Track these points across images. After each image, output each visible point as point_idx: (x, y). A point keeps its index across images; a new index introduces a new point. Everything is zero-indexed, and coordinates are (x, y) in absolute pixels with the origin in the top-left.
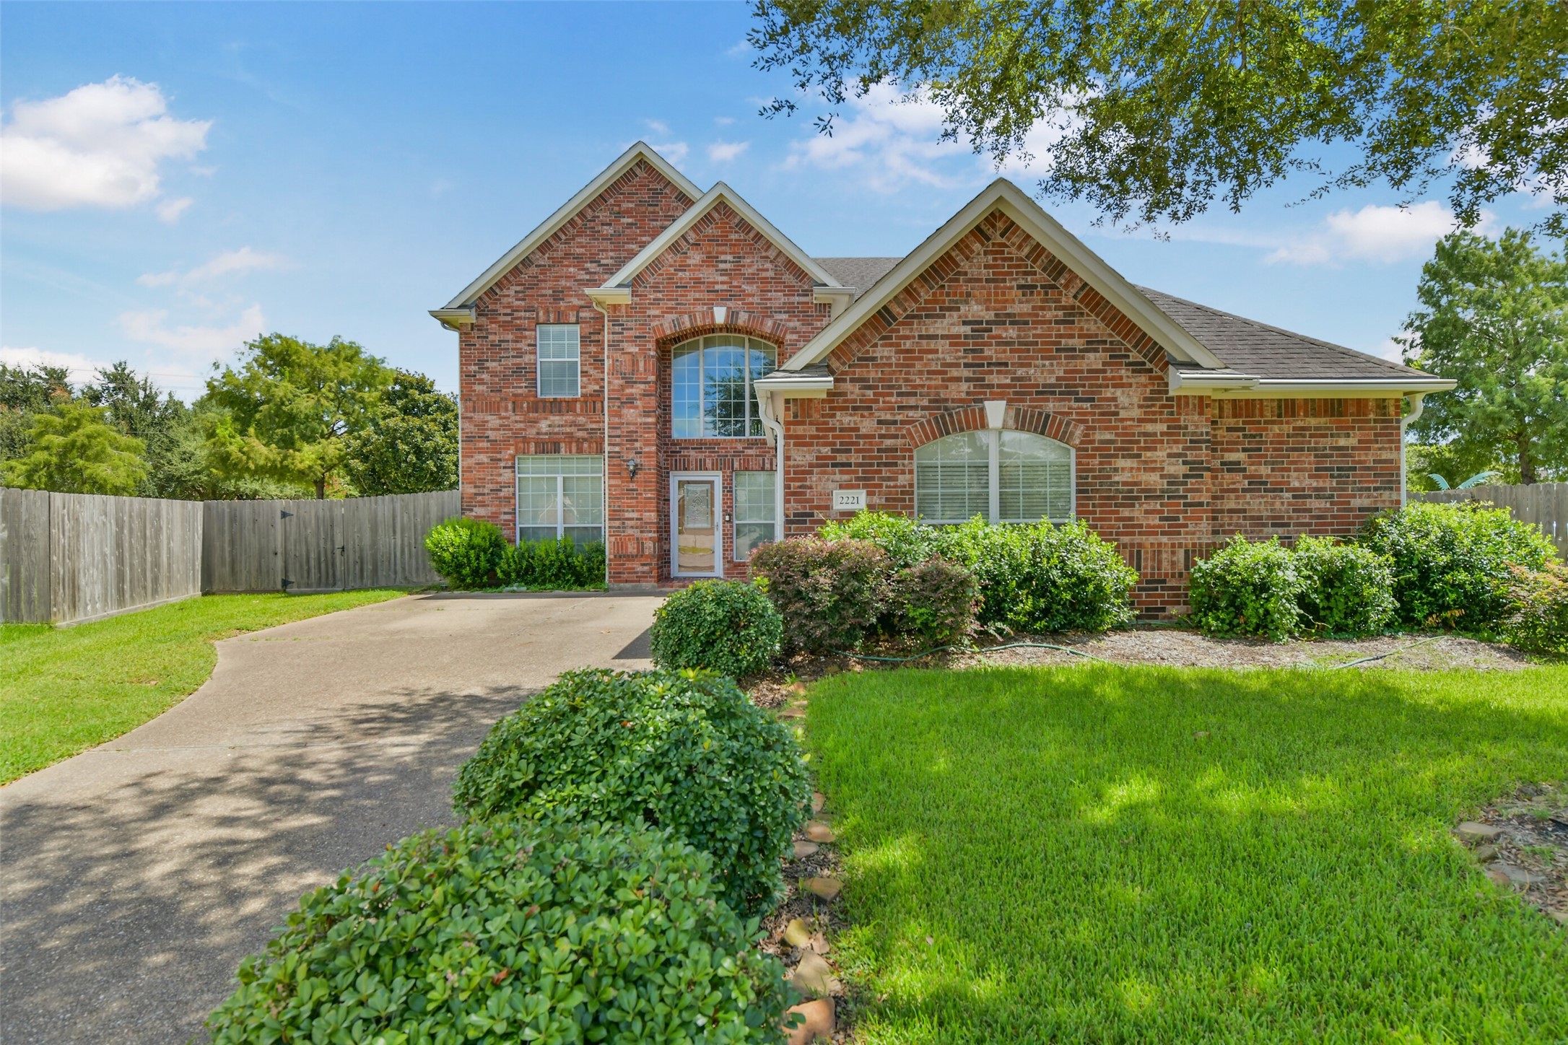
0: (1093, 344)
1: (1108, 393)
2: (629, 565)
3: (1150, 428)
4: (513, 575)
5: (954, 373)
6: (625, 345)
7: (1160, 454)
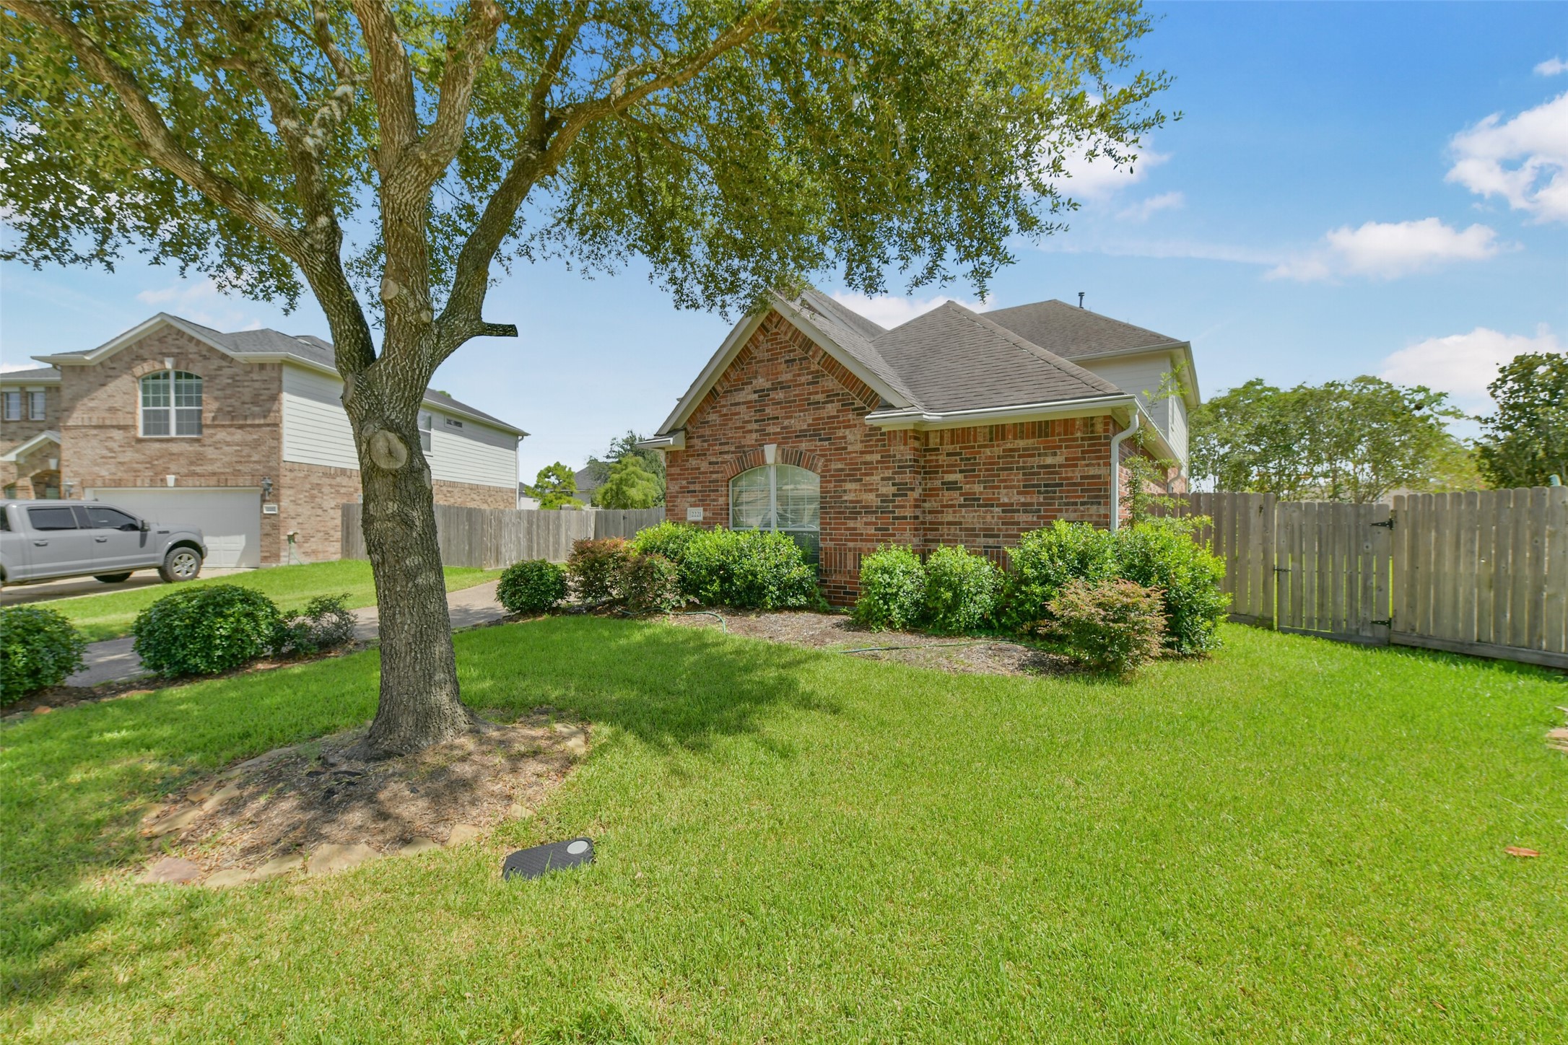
0: (831, 397)
1: (840, 433)
3: (868, 458)
5: (749, 427)
7: (876, 478)
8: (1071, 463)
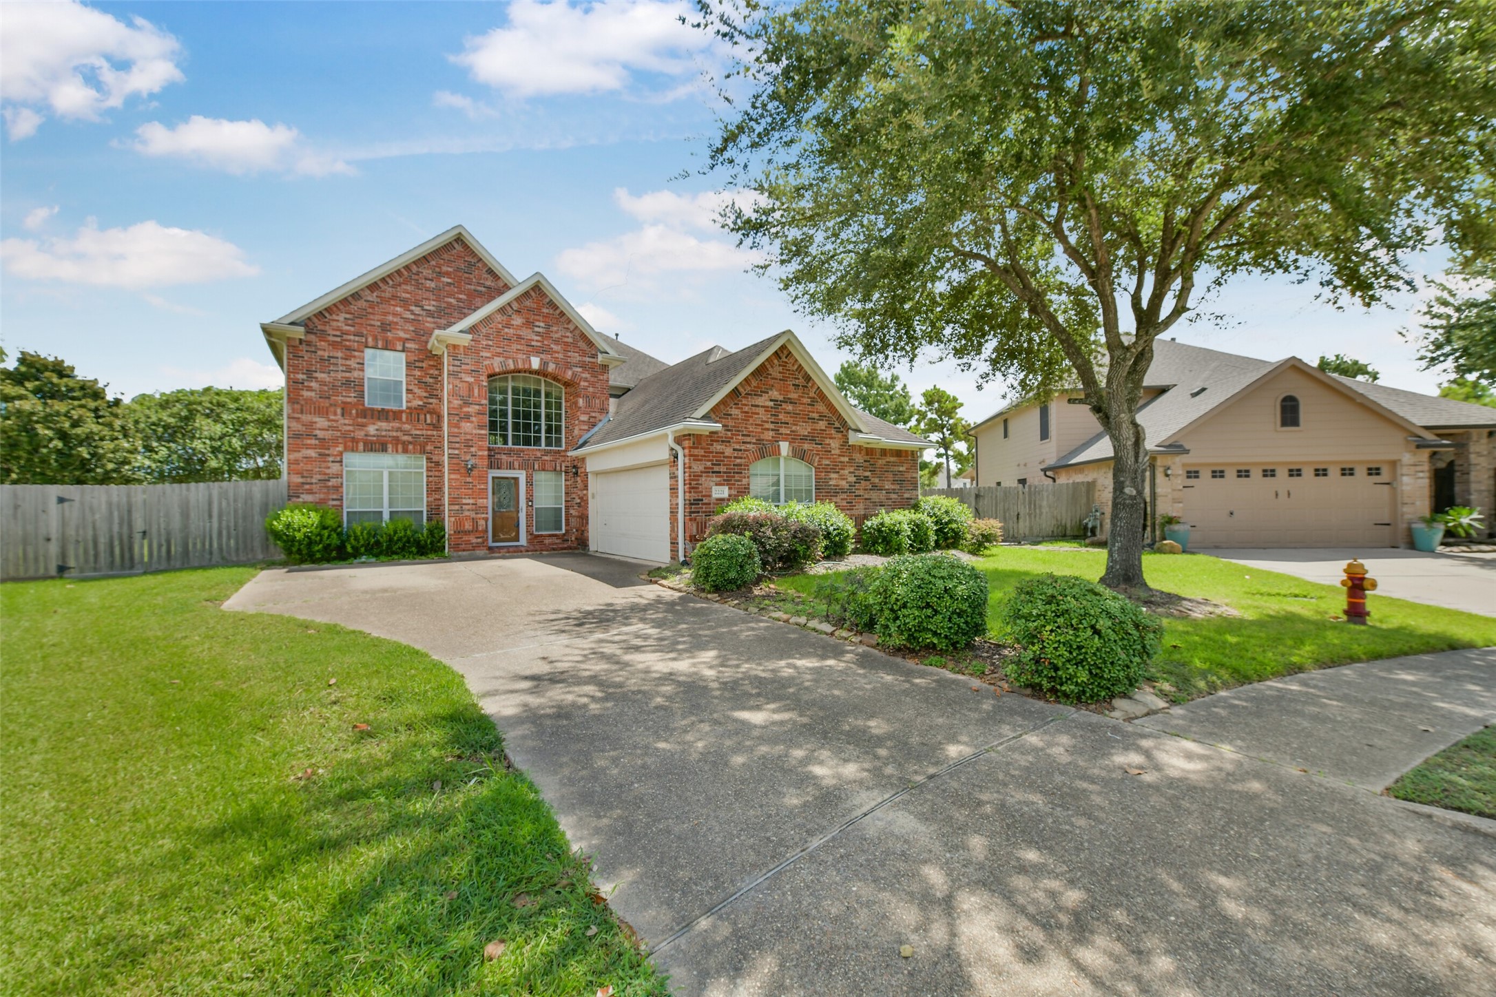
0: (822, 417)
1: (827, 441)
2: (466, 538)
3: (843, 459)
4: (363, 550)
6: (463, 375)
7: (846, 472)
8: (908, 470)
